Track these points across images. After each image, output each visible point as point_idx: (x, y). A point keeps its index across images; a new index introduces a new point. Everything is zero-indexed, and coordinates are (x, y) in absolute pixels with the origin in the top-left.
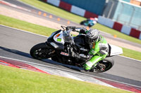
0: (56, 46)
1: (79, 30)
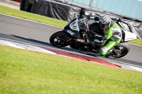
0: (72, 34)
1: (93, 18)
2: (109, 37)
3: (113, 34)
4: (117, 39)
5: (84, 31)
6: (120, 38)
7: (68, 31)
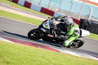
0: (44, 31)
1: (60, 20)
2: (71, 34)
3: (74, 32)
4: (76, 35)
5: (53, 29)
6: (79, 35)
7: (42, 29)
